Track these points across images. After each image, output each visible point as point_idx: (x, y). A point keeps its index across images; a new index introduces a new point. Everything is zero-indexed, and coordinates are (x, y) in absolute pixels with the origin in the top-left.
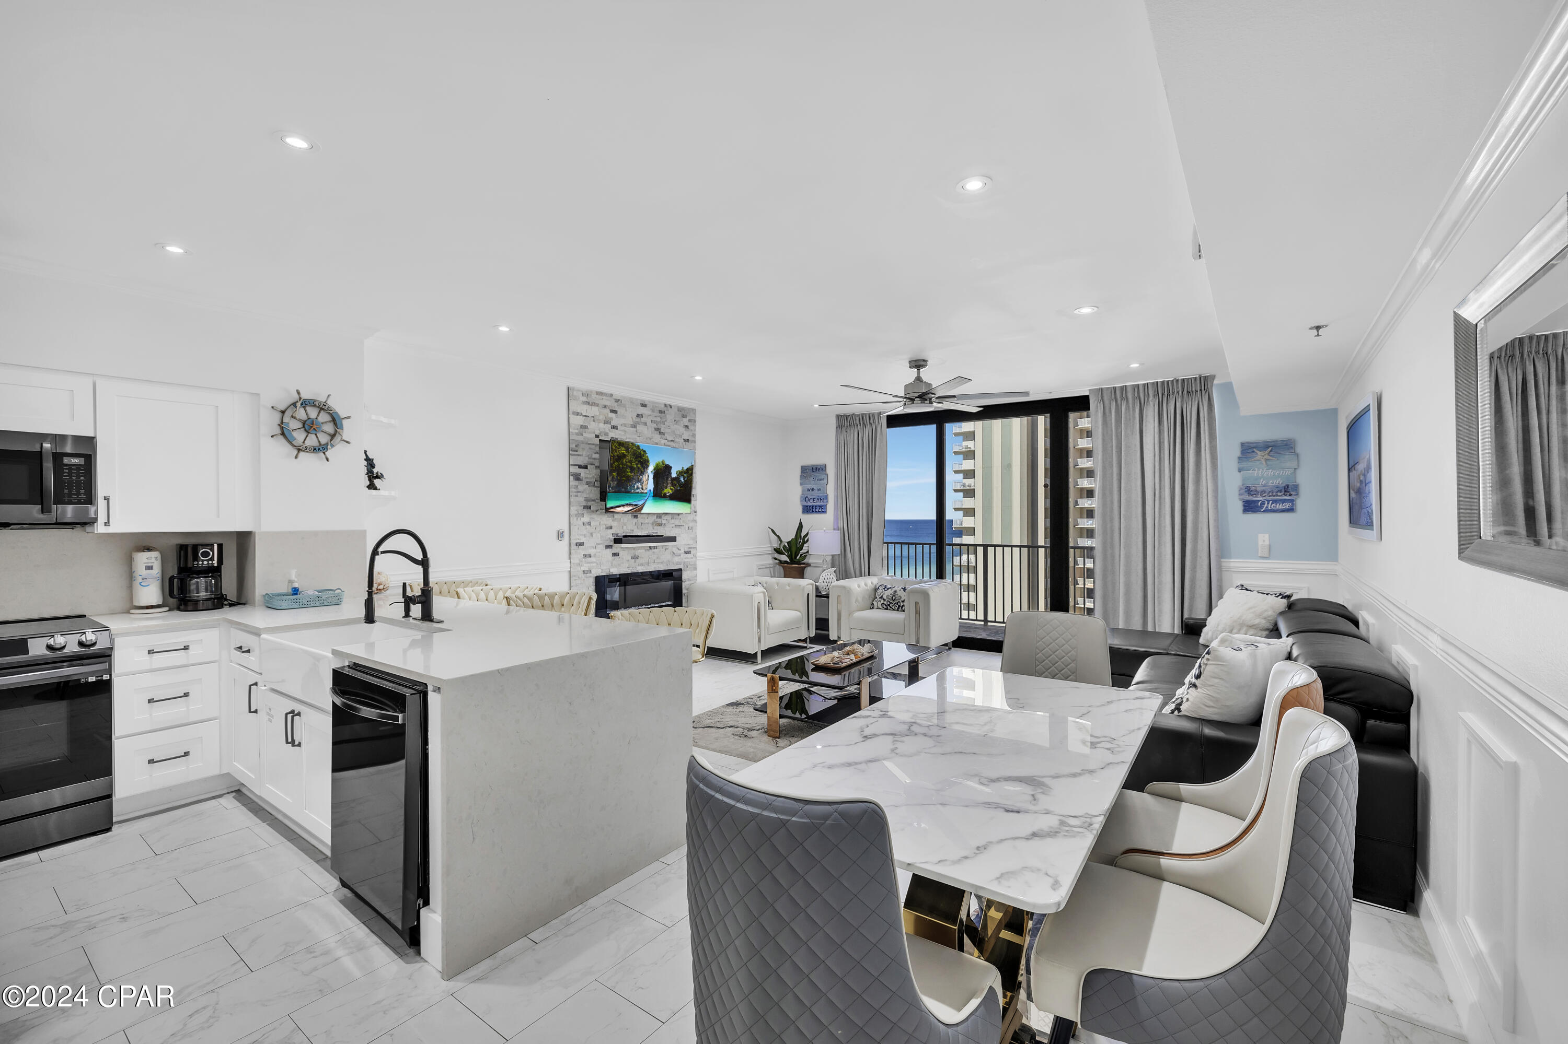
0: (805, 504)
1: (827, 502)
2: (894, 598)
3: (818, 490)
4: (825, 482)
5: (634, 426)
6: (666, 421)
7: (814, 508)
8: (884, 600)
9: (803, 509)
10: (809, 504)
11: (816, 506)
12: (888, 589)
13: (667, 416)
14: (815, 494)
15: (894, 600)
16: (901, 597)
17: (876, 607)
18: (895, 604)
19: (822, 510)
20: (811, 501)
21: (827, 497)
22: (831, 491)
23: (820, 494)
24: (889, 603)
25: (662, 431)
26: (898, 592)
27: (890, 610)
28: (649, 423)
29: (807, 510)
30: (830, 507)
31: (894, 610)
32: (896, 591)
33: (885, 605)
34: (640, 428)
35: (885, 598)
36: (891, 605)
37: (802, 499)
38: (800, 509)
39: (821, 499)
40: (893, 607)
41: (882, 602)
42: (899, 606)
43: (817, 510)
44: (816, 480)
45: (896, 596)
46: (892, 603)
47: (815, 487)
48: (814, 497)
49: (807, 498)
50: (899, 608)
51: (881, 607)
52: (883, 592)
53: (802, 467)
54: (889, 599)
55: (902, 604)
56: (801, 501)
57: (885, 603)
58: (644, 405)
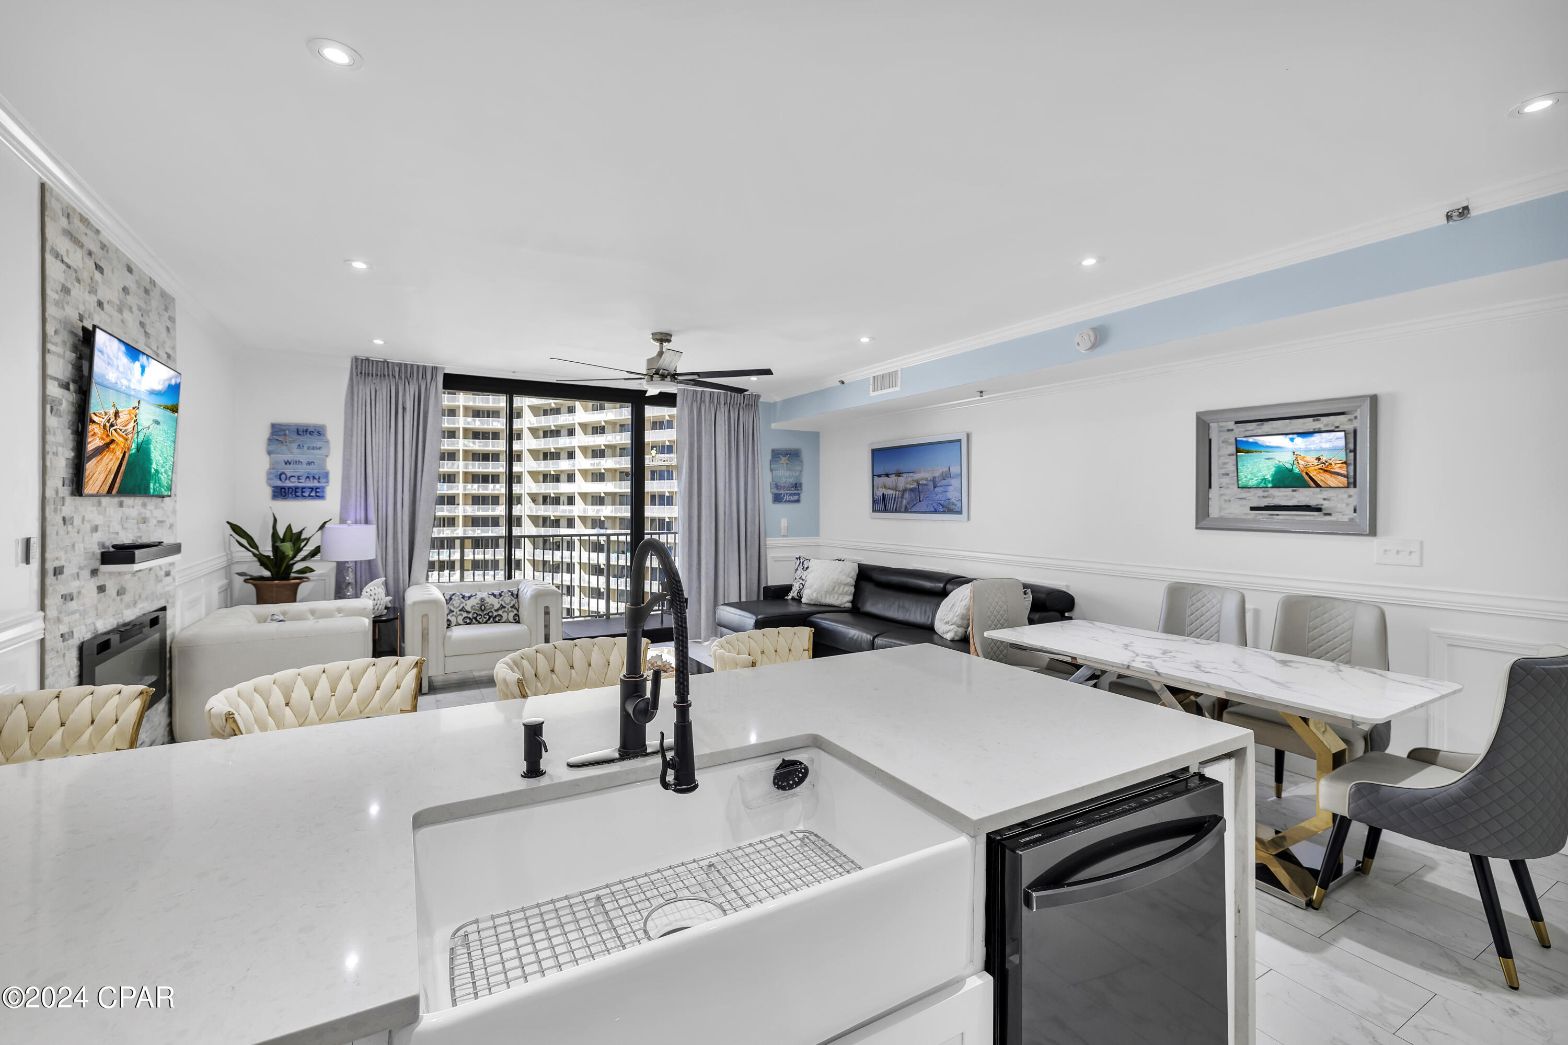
0: (279, 484)
1: (327, 482)
2: (483, 607)
3: (309, 463)
4: (323, 451)
5: (120, 311)
6: (151, 311)
7: (299, 490)
8: (468, 612)
9: (274, 492)
10: (288, 484)
11: (303, 488)
12: (469, 598)
13: (152, 300)
14: (302, 470)
15: (483, 611)
16: (493, 606)
17: (454, 623)
18: (485, 615)
19: (317, 493)
20: (293, 479)
21: (326, 475)
22: (334, 465)
23: (313, 470)
24: (475, 615)
25: (147, 331)
26: (487, 600)
27: (474, 624)
28: (135, 309)
29: (281, 493)
30: (334, 490)
31: (480, 623)
32: (482, 600)
33: (470, 618)
34: (127, 315)
35: (469, 610)
36: (478, 618)
37: (271, 476)
38: (268, 491)
39: (314, 478)
40: (481, 620)
41: (465, 615)
42: (490, 617)
43: (306, 494)
44: (305, 448)
45: (486, 605)
46: (481, 615)
47: (304, 458)
48: (299, 474)
49: (283, 476)
50: (489, 619)
51: (461, 622)
52: (462, 603)
53: (273, 426)
54: (476, 610)
55: (495, 614)
56: (269, 479)
57: (470, 616)
58: (130, 270)
